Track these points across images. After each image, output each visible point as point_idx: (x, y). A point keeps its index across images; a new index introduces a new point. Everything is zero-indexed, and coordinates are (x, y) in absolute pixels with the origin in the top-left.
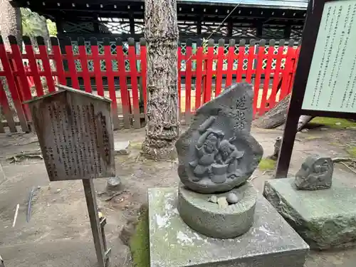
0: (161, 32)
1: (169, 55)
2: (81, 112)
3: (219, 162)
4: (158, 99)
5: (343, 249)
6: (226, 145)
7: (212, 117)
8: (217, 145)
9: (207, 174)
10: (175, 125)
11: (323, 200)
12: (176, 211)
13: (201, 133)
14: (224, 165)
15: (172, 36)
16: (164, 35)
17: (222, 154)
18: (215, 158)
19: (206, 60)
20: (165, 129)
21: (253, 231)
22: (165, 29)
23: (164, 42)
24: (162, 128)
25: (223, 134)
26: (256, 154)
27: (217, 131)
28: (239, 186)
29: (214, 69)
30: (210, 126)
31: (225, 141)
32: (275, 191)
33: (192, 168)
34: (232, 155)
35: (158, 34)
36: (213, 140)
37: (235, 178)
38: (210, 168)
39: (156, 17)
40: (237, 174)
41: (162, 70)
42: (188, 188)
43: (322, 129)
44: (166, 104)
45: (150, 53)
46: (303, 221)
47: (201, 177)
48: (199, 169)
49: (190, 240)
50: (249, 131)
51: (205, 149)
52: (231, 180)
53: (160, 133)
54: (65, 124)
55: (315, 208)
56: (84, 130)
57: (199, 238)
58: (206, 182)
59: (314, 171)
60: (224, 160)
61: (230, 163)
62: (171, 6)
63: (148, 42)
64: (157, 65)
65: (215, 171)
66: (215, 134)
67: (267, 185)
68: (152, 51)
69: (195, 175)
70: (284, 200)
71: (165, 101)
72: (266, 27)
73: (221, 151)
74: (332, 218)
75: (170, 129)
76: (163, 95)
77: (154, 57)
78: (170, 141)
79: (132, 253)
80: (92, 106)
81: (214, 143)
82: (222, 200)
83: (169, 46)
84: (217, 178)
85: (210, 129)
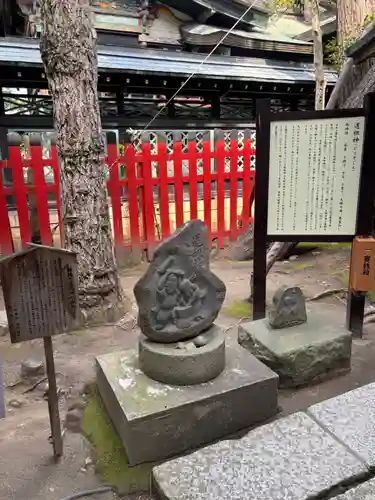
0: (83, 144)
1: (95, 173)
2: (48, 267)
3: (182, 305)
4: (83, 234)
5: (320, 382)
6: (187, 283)
7: (171, 257)
8: (178, 285)
9: (170, 320)
10: (111, 269)
11: (297, 334)
12: (138, 371)
13: (161, 274)
14: (188, 307)
15: (97, 147)
16: (86, 147)
17: (184, 294)
18: (178, 300)
19: (141, 164)
20: (96, 277)
21: (225, 373)
22: (88, 140)
23: (87, 157)
24: (92, 277)
25: (183, 273)
26: (218, 291)
27: (177, 271)
28: (207, 329)
29: (154, 175)
30: (169, 266)
31: (186, 280)
32: (249, 335)
33: (154, 314)
34: (194, 294)
35: (78, 146)
36: (174, 280)
37: (201, 321)
38: (173, 312)
39: (73, 125)
40: (203, 316)
41: (86, 194)
42: (151, 341)
43: (314, 253)
44: (95, 240)
45: (67, 172)
46: (276, 358)
47: (164, 323)
48: (162, 315)
49: (162, 391)
50: (208, 267)
51: (167, 291)
52: (195, 323)
53: (90, 284)
54: (32, 281)
55: (287, 343)
56: (50, 284)
57: (171, 389)
58: (171, 329)
59: (286, 304)
60: (187, 302)
61: (192, 304)
62: (93, 110)
63: (63, 157)
64: (78, 187)
65: (179, 315)
66: (175, 274)
67: (241, 330)
68: (69, 168)
69: (158, 322)
70: (258, 343)
71: (94, 237)
72: (224, 103)
73: (183, 292)
74: (303, 349)
75: (105, 275)
76: (91, 228)
77: (73, 176)
78: (106, 294)
79: (89, 437)
80: (60, 260)
81: (175, 283)
82: (190, 345)
83: (94, 160)
84: (182, 322)
85: (169, 270)
